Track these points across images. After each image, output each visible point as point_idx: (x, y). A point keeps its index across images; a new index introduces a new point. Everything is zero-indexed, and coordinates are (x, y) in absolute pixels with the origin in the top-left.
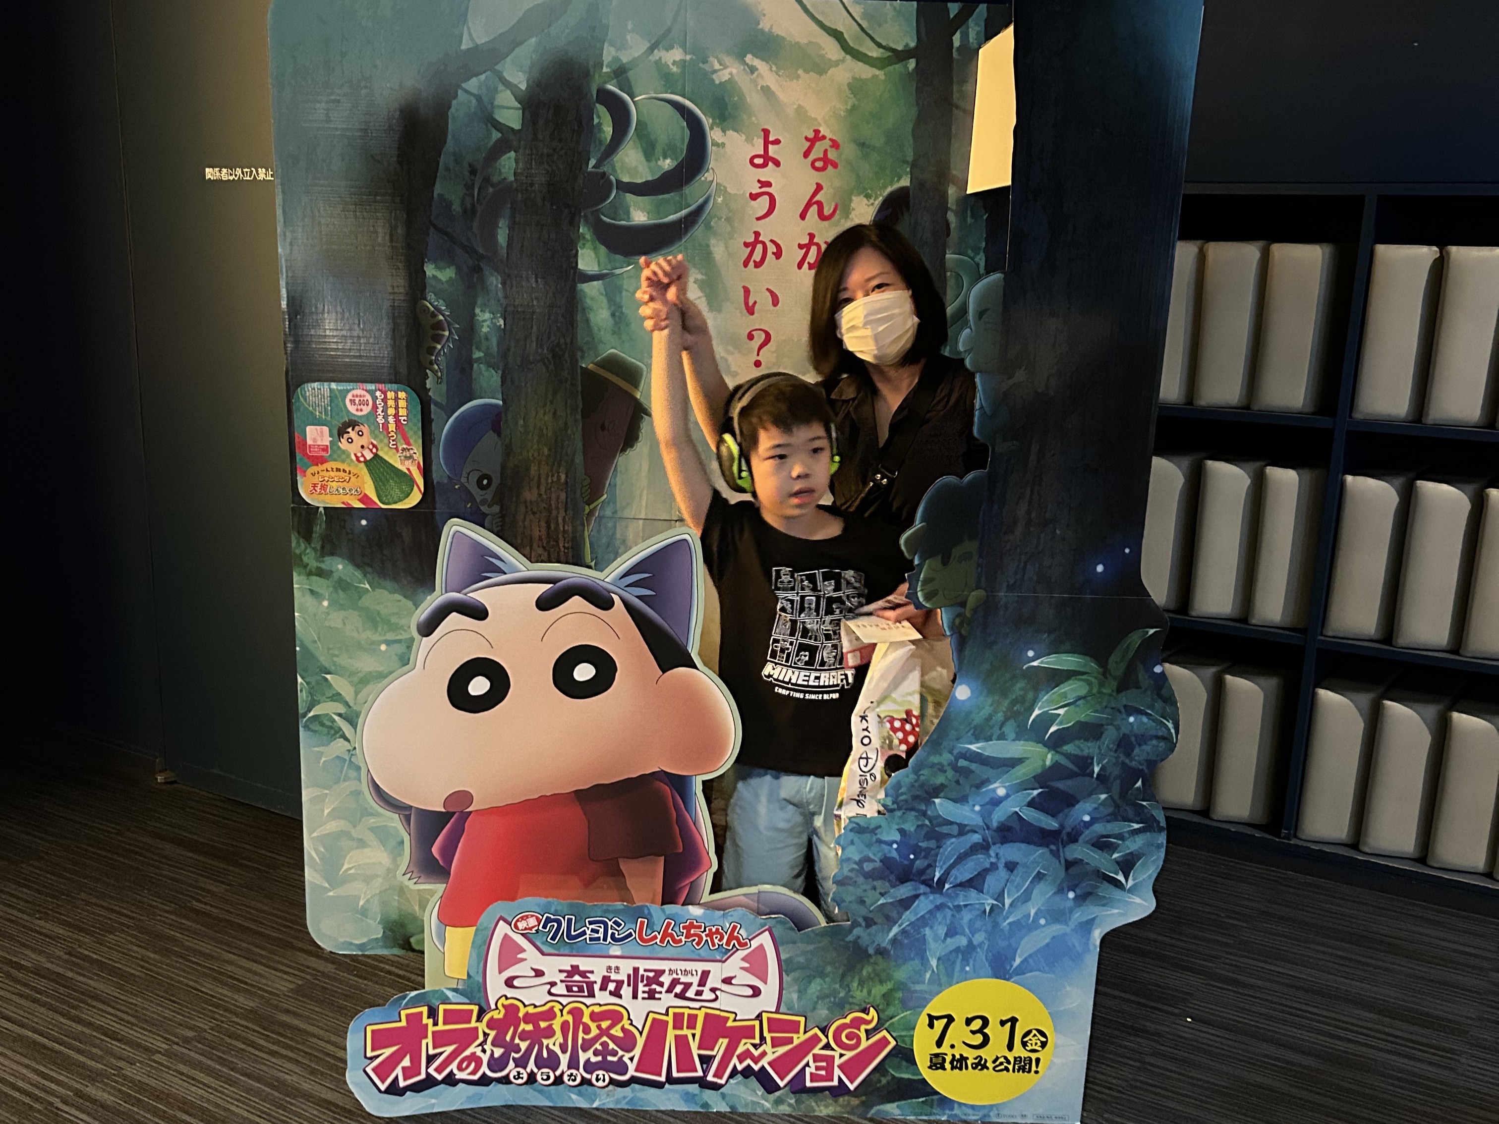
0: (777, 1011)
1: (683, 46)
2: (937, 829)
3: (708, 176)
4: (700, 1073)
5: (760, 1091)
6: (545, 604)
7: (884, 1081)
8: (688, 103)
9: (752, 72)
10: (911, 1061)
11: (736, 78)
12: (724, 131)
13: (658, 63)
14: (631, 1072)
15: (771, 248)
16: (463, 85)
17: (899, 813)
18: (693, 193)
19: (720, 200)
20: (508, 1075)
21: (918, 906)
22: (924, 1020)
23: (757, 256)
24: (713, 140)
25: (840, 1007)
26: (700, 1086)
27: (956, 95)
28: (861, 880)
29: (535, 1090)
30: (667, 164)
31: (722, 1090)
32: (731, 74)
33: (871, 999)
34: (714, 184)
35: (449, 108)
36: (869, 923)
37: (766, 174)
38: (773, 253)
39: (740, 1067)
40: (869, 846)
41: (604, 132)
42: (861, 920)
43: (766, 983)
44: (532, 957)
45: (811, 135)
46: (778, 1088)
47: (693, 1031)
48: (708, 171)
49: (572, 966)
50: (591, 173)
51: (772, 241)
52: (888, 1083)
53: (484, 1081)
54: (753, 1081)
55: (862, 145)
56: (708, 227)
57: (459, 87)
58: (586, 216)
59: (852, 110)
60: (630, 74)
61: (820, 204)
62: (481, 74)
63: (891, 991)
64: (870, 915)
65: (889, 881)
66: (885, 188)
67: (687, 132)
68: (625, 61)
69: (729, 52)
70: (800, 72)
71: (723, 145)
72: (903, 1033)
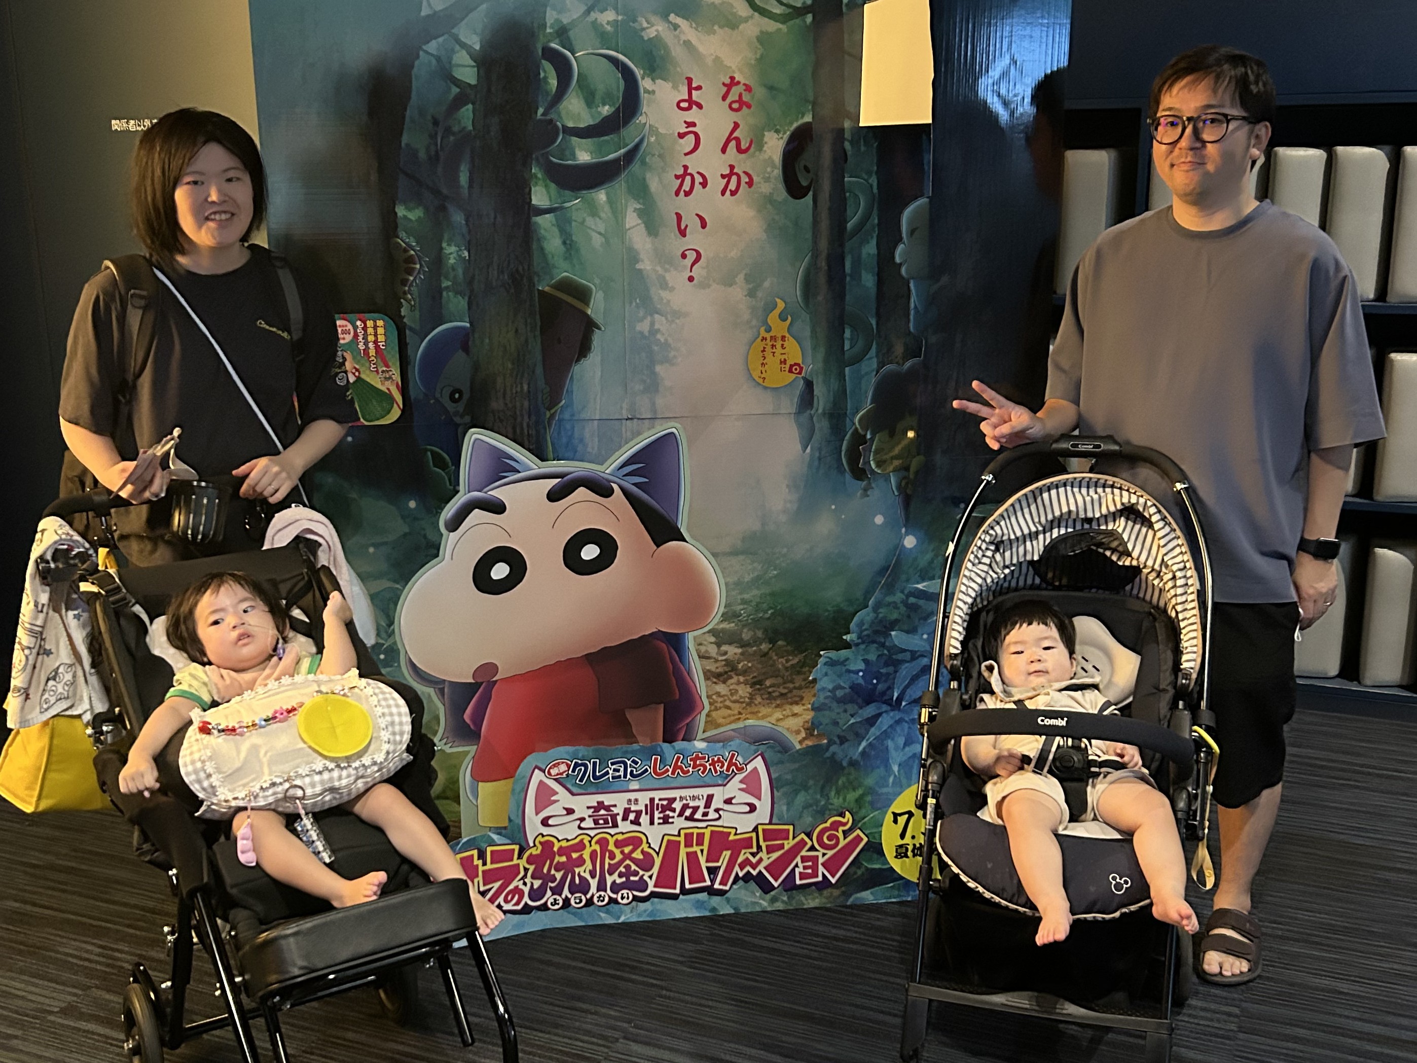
0: (770, 823)
1: (616, 9)
2: (894, 657)
3: (642, 119)
4: (708, 883)
5: (759, 893)
6: (554, 496)
7: (859, 872)
8: (621, 57)
9: (675, 29)
10: (882, 854)
11: (663, 36)
12: (653, 80)
13: (594, 24)
14: (651, 888)
15: (698, 179)
16: (424, 47)
17: (862, 647)
18: (630, 136)
19: (653, 139)
20: (546, 902)
21: (881, 722)
22: (889, 817)
23: (687, 186)
24: (645, 89)
25: (822, 814)
26: (709, 894)
27: (846, 43)
28: (834, 705)
29: (569, 913)
30: (606, 110)
31: (727, 895)
32: (657, 31)
33: (846, 804)
34: (648, 125)
35: (412, 67)
36: (843, 740)
37: (691, 116)
38: (700, 183)
39: (741, 874)
40: (840, 676)
41: (549, 84)
42: (836, 739)
43: (760, 799)
44: (563, 798)
45: (728, 81)
46: (773, 888)
47: (701, 847)
48: (641, 114)
49: (598, 803)
50: (540, 120)
51: (698, 173)
52: (863, 874)
53: (527, 910)
54: (752, 885)
55: (771, 88)
56: (644, 163)
57: (420, 48)
58: (537, 159)
59: (760, 60)
60: (571, 34)
61: (738, 140)
62: (439, 37)
63: (861, 797)
64: (842, 734)
65: (857, 703)
66: (791, 123)
67: (622, 83)
68: (565, 21)
69: (655, 13)
70: (716, 27)
71: (654, 92)
72: (874, 831)
